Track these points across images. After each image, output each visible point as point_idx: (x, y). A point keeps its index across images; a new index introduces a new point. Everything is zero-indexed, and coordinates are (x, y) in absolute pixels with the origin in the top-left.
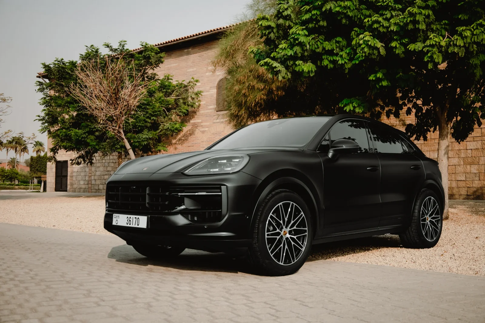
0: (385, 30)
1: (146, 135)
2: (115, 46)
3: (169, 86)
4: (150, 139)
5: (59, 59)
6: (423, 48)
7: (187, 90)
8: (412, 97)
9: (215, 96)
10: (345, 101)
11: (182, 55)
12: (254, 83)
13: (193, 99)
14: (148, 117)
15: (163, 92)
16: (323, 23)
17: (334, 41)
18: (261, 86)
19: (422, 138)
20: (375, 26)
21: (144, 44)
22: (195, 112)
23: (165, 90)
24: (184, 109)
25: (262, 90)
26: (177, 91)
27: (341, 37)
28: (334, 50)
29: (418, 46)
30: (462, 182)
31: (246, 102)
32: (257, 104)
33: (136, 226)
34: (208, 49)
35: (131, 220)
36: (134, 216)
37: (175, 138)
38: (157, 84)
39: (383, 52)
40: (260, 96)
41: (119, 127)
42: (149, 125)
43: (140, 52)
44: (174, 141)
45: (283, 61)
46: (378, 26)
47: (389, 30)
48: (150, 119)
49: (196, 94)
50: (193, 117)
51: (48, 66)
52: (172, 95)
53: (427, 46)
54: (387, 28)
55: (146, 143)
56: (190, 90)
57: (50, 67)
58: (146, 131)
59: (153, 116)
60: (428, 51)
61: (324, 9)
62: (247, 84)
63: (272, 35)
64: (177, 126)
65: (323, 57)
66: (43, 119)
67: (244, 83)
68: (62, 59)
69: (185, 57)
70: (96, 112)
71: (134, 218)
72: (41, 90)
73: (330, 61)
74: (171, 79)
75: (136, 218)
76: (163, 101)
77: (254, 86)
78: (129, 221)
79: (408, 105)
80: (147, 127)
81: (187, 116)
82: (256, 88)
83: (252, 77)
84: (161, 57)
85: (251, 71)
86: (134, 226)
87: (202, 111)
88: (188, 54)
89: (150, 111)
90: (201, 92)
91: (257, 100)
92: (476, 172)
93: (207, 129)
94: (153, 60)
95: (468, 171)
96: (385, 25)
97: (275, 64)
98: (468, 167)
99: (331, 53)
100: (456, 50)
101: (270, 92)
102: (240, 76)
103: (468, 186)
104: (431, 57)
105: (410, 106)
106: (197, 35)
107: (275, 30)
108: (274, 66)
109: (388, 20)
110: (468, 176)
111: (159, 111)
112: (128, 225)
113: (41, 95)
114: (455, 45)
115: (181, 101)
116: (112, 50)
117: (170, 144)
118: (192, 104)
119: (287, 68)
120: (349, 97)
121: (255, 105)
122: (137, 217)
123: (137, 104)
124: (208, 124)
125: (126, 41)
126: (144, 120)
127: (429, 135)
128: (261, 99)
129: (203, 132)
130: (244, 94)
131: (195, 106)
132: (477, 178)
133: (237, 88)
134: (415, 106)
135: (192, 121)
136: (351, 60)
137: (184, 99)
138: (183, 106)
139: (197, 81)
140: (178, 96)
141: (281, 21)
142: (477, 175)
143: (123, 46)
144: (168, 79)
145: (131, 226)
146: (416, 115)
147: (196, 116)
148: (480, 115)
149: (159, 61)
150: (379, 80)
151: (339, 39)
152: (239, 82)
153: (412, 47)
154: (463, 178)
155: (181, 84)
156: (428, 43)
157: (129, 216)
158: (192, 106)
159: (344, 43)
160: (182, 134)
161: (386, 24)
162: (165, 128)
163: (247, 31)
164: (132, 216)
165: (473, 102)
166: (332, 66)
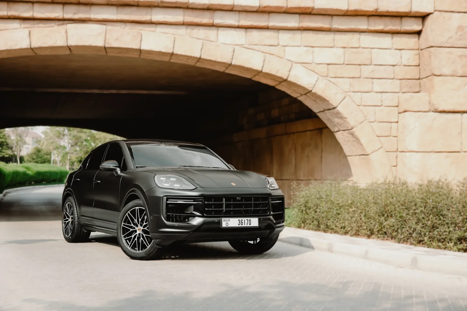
33: (248, 225)
35: (243, 222)
36: (246, 219)
75: (248, 220)
78: (240, 222)
86: (246, 225)
112: (241, 226)
145: (243, 226)
157: (240, 219)
164: (243, 219)
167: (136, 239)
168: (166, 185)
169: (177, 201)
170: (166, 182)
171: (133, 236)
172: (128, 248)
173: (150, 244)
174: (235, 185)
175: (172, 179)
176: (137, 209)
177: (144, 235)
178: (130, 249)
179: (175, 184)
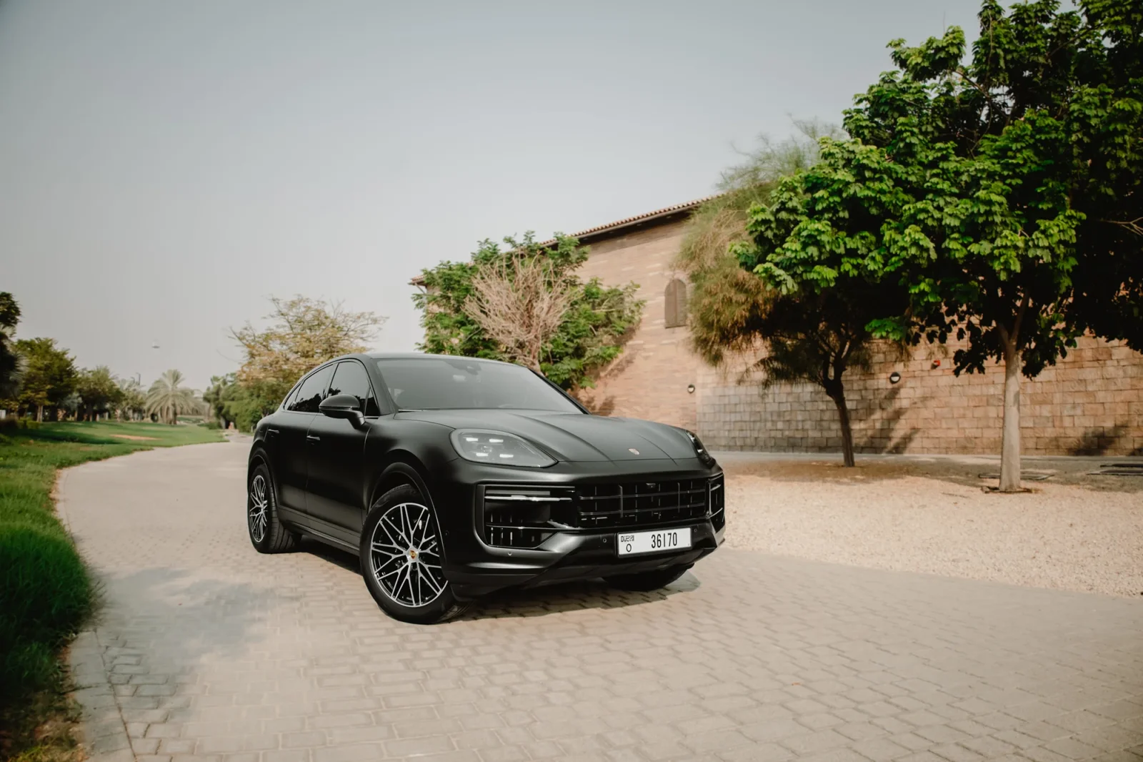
0: (935, 224)
1: (568, 365)
2: (520, 240)
3: (598, 294)
4: (574, 371)
5: (445, 262)
6: (993, 249)
7: (622, 299)
8: (963, 312)
9: (663, 305)
10: (874, 323)
11: (613, 249)
12: (732, 293)
13: (632, 312)
14: (569, 340)
15: (589, 303)
16: (844, 214)
17: (858, 237)
18: (742, 297)
19: (976, 370)
20: (921, 216)
21: (559, 235)
22: (632, 331)
23: (591, 300)
24: (621, 325)
25: (743, 304)
26: (609, 301)
27: (869, 231)
28: (858, 249)
29: (983, 248)
30: (1029, 430)
31: (719, 321)
32: (735, 323)
33: (672, 547)
34: (651, 239)
35: (662, 539)
36: (666, 532)
37: (604, 370)
38: (581, 290)
39: (934, 255)
40: (740, 313)
41: (534, 357)
42: (570, 351)
43: (555, 247)
44: (602, 374)
45: (788, 267)
46: (926, 216)
47: (943, 223)
48: (572, 341)
49: (637, 305)
50: (631, 338)
51: (430, 273)
52: (603, 307)
53: (998, 248)
54: (940, 220)
55: (567, 376)
56: (627, 299)
57: (432, 274)
58: (566, 360)
59: (577, 337)
60: (1001, 255)
61: (844, 195)
62: (721, 296)
63: (769, 234)
64: (611, 351)
65: (843, 260)
66: (425, 347)
67: (716, 294)
68: (449, 262)
69: (618, 251)
70: (500, 337)
71: (666, 535)
72: (420, 306)
73: (854, 266)
74: (601, 284)
75: (670, 534)
76: (590, 316)
77: (731, 300)
78: (656, 541)
79: (960, 326)
80: (567, 354)
81: (623, 337)
82: (734, 301)
83: (727, 285)
84: (584, 253)
85: (726, 277)
86: (667, 548)
87: (644, 328)
88: (623, 246)
89: (572, 332)
90: (644, 301)
91: (735, 318)
92: (1049, 415)
93: (651, 354)
94: (574, 257)
95: (1037, 413)
96: (935, 216)
97: (777, 271)
98: (1037, 407)
99: (852, 253)
100: (1039, 252)
101: (755, 306)
102: (709, 284)
103: (1038, 435)
104: (1006, 263)
105: (963, 325)
106: (634, 219)
107: (773, 225)
108: (776, 274)
109: (940, 209)
110: (1037, 421)
111: (585, 331)
112: (656, 549)
113: (421, 312)
114: (1037, 246)
115: (615, 315)
116: (515, 246)
117: (597, 377)
118: (629, 319)
119: (793, 276)
120: (879, 317)
121: (733, 326)
122: (672, 531)
123: (559, 323)
124: (653, 346)
125: (533, 232)
126: (564, 344)
127: (985, 364)
128: (742, 317)
129: (646, 358)
130: (717, 310)
131: (634, 321)
132: (1050, 424)
133: (706, 301)
134: (970, 325)
135: (630, 343)
136: (885, 265)
137: (619, 312)
138: (617, 321)
139: (638, 286)
140: (610, 307)
141: (783, 215)
142: (1051, 419)
143: (530, 238)
144: (596, 283)
145: (662, 548)
146: (971, 340)
147: (634, 337)
148: (1064, 342)
149: (583, 258)
150: (923, 293)
151: (866, 234)
152: (710, 293)
153: (974, 248)
154: (1031, 425)
155: (616, 290)
156: (998, 242)
157: (656, 533)
158: (630, 322)
159: (873, 238)
160: (615, 362)
161: (937, 215)
162: (594, 354)
163: (719, 221)
164: (662, 533)
165: (1052, 322)
166: (856, 273)
167: (408, 577)
168: (481, 455)
169: (510, 496)
170: (480, 448)
171: (399, 571)
172: (392, 598)
173: (442, 587)
174: (638, 453)
175: (492, 441)
176: (403, 508)
177: (426, 567)
178: (395, 600)
179: (503, 453)
